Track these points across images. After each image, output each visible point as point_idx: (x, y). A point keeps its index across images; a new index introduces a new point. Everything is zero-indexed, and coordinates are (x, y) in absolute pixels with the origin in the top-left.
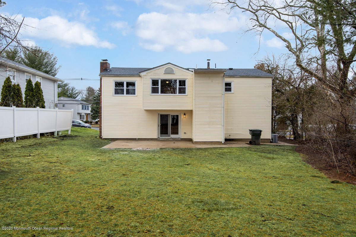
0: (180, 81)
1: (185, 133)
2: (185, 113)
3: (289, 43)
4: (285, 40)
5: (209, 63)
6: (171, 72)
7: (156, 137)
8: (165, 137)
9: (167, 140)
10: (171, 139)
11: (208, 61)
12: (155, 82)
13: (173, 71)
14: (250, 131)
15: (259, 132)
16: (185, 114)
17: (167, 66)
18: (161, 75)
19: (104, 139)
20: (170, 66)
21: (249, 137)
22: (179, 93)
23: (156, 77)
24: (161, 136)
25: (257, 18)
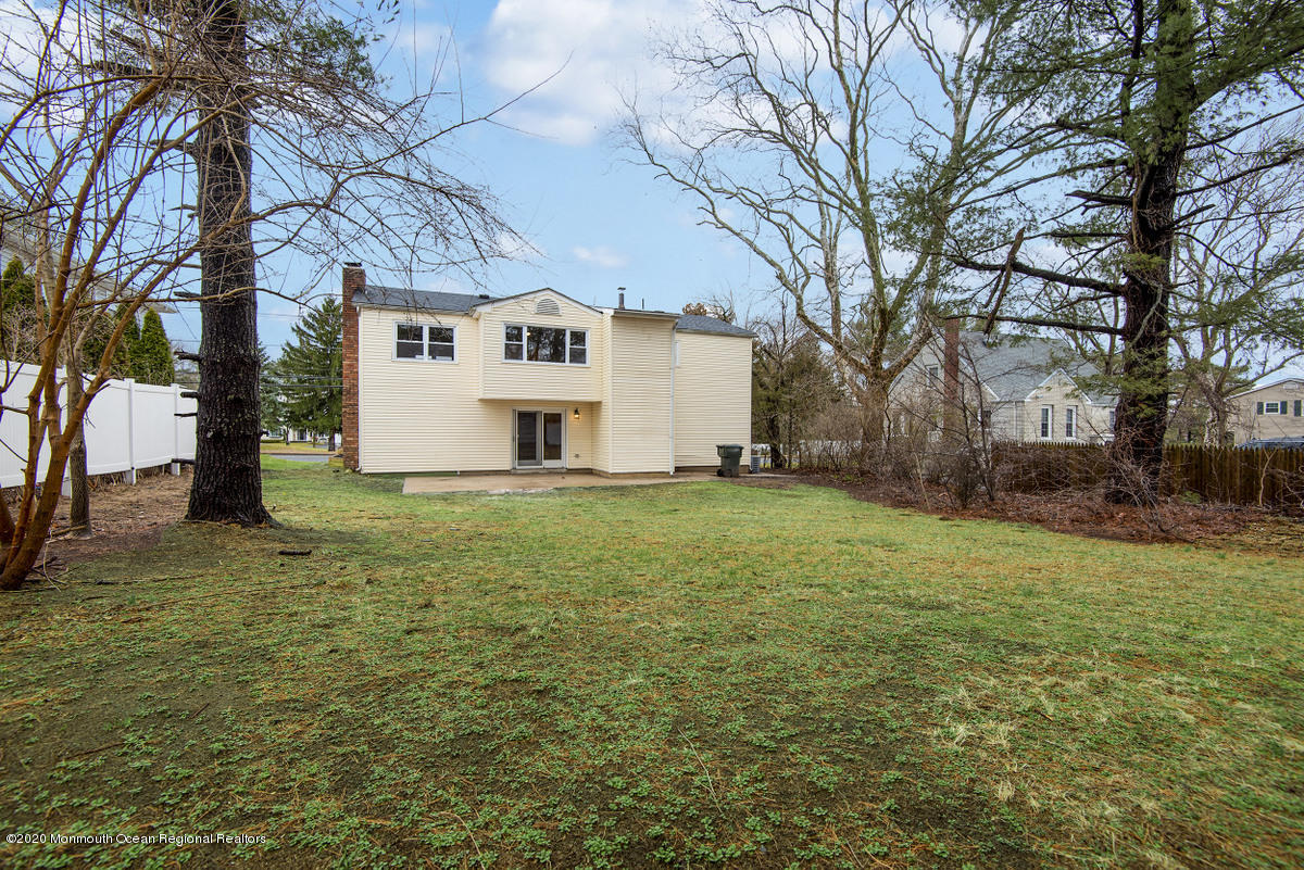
0: (574, 334)
1: (577, 456)
2: (577, 408)
3: (780, 269)
4: (772, 263)
5: (622, 296)
6: (553, 310)
7: (507, 466)
8: (529, 467)
9: (533, 474)
10: (545, 471)
11: (621, 292)
12: (513, 334)
13: (556, 308)
14: (719, 447)
15: (737, 450)
16: (576, 412)
17: (541, 297)
18: (528, 316)
19: (366, 475)
20: (548, 295)
21: (717, 461)
22: (571, 361)
23: (516, 320)
24: (519, 465)
25: (713, 208)
